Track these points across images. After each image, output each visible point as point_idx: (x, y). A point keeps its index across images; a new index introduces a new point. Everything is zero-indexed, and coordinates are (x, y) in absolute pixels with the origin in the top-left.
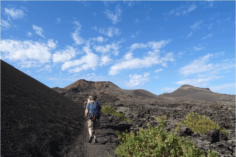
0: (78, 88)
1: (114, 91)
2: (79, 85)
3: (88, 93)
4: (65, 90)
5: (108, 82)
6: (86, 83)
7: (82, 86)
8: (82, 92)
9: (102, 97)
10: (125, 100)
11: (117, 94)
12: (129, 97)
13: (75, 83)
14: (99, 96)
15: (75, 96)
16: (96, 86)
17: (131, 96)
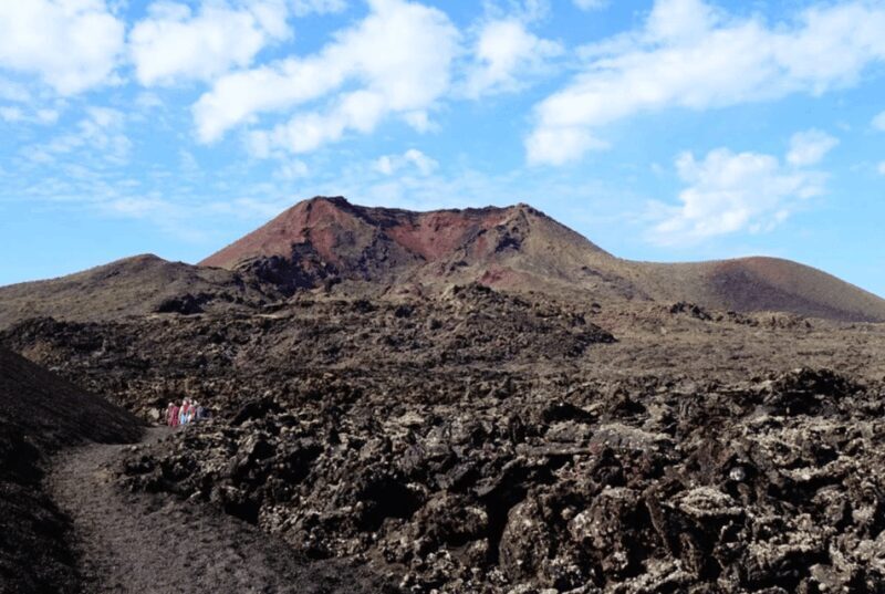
0: (297, 257)
1: (561, 275)
2: (303, 240)
3: (369, 292)
4: (206, 275)
5: (516, 214)
6: (357, 221)
7: (325, 243)
8: (328, 289)
9: (475, 318)
10: (654, 338)
11: (589, 293)
12: (687, 316)
13: (273, 223)
14: (456, 316)
15: (274, 316)
16: (425, 240)
17: (697, 311)
